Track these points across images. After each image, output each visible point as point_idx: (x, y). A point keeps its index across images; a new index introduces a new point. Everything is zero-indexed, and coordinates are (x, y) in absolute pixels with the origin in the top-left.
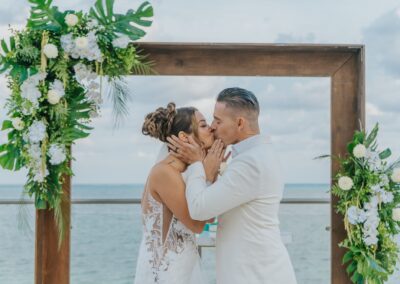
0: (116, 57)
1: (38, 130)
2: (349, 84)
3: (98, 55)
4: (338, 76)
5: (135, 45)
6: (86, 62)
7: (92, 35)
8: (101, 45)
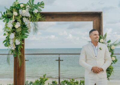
0: (34, 15)
1: (12, 36)
2: (98, 23)
3: (29, 15)
4: (95, 21)
5: (40, 13)
6: (26, 17)
7: (27, 9)
8: (30, 12)
